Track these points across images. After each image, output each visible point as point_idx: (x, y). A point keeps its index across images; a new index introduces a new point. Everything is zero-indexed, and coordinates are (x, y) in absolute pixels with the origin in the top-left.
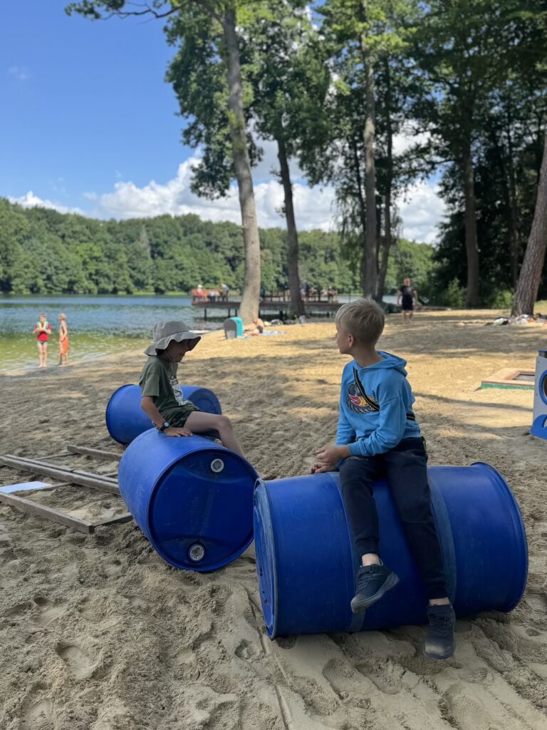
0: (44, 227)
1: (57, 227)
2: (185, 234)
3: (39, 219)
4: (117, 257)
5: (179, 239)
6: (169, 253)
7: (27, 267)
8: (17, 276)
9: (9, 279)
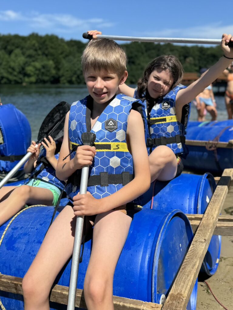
2: (146, 51)
3: (73, 46)
5: (143, 53)
6: (137, 62)
7: (67, 71)
8: (63, 76)
9: (59, 77)
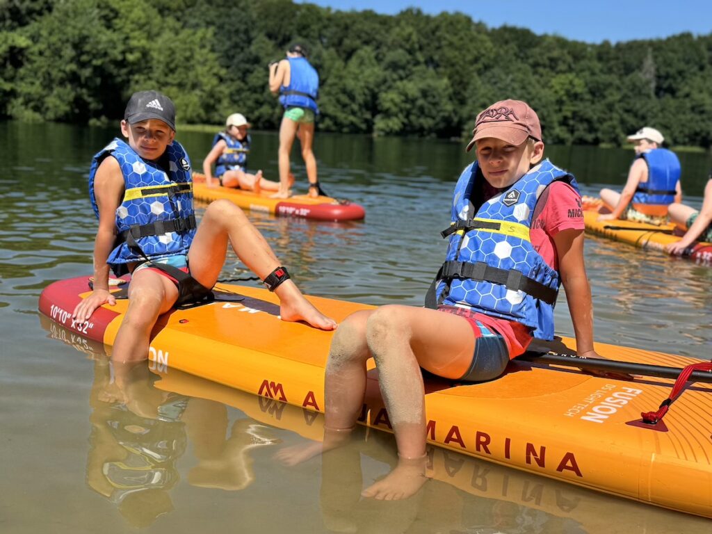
0: (511, 52)
1: (530, 52)
4: (606, 93)
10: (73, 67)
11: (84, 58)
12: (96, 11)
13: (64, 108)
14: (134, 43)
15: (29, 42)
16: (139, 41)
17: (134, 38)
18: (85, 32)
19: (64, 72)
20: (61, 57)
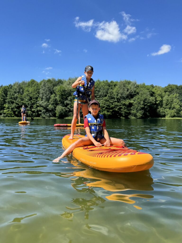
10: (143, 106)
11: (145, 104)
12: (149, 93)
13: (141, 115)
14: (158, 99)
15: (133, 101)
16: (159, 98)
17: (158, 98)
18: (146, 98)
19: (141, 107)
20: (140, 104)
